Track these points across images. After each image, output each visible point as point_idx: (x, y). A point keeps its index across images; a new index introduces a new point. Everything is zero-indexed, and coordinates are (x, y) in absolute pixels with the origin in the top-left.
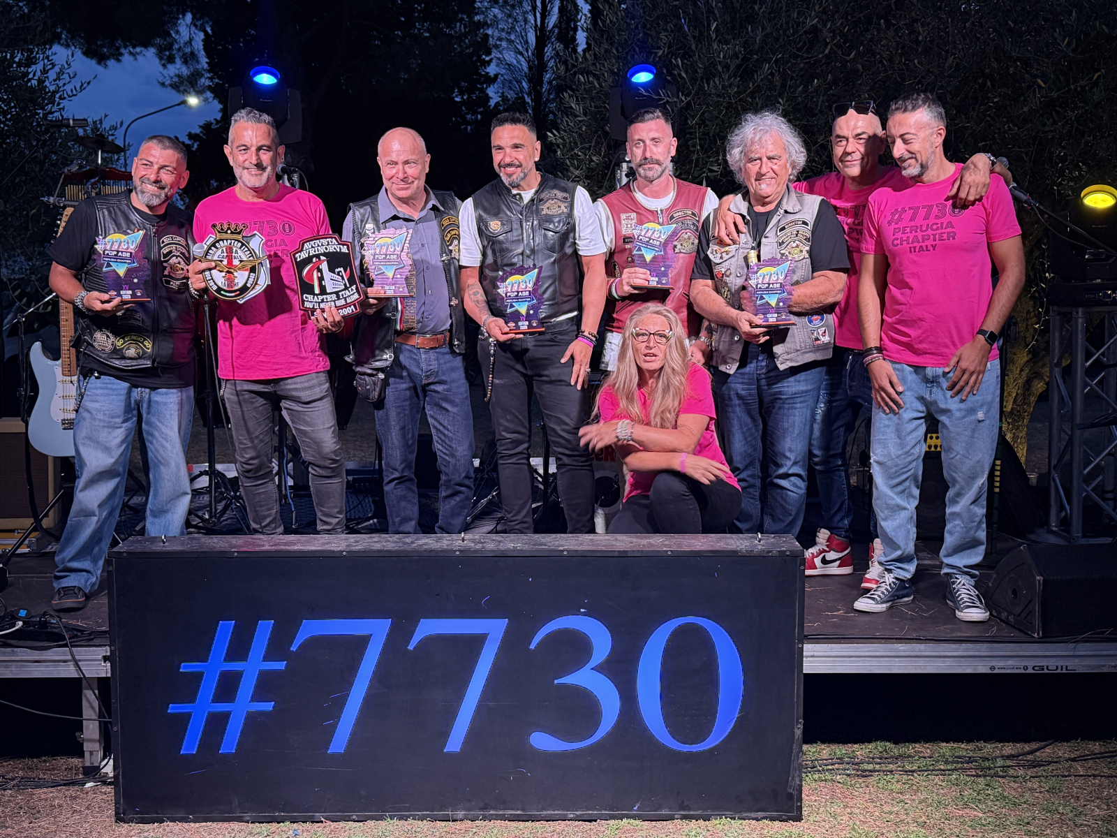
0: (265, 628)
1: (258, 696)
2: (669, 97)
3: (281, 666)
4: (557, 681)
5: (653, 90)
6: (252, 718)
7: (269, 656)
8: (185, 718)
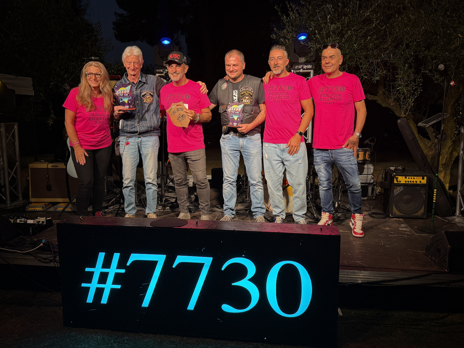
0: (116, 257)
1: (115, 283)
3: (123, 271)
4: (233, 284)
5: (306, 42)
6: (113, 291)
7: (119, 267)
8: (88, 289)
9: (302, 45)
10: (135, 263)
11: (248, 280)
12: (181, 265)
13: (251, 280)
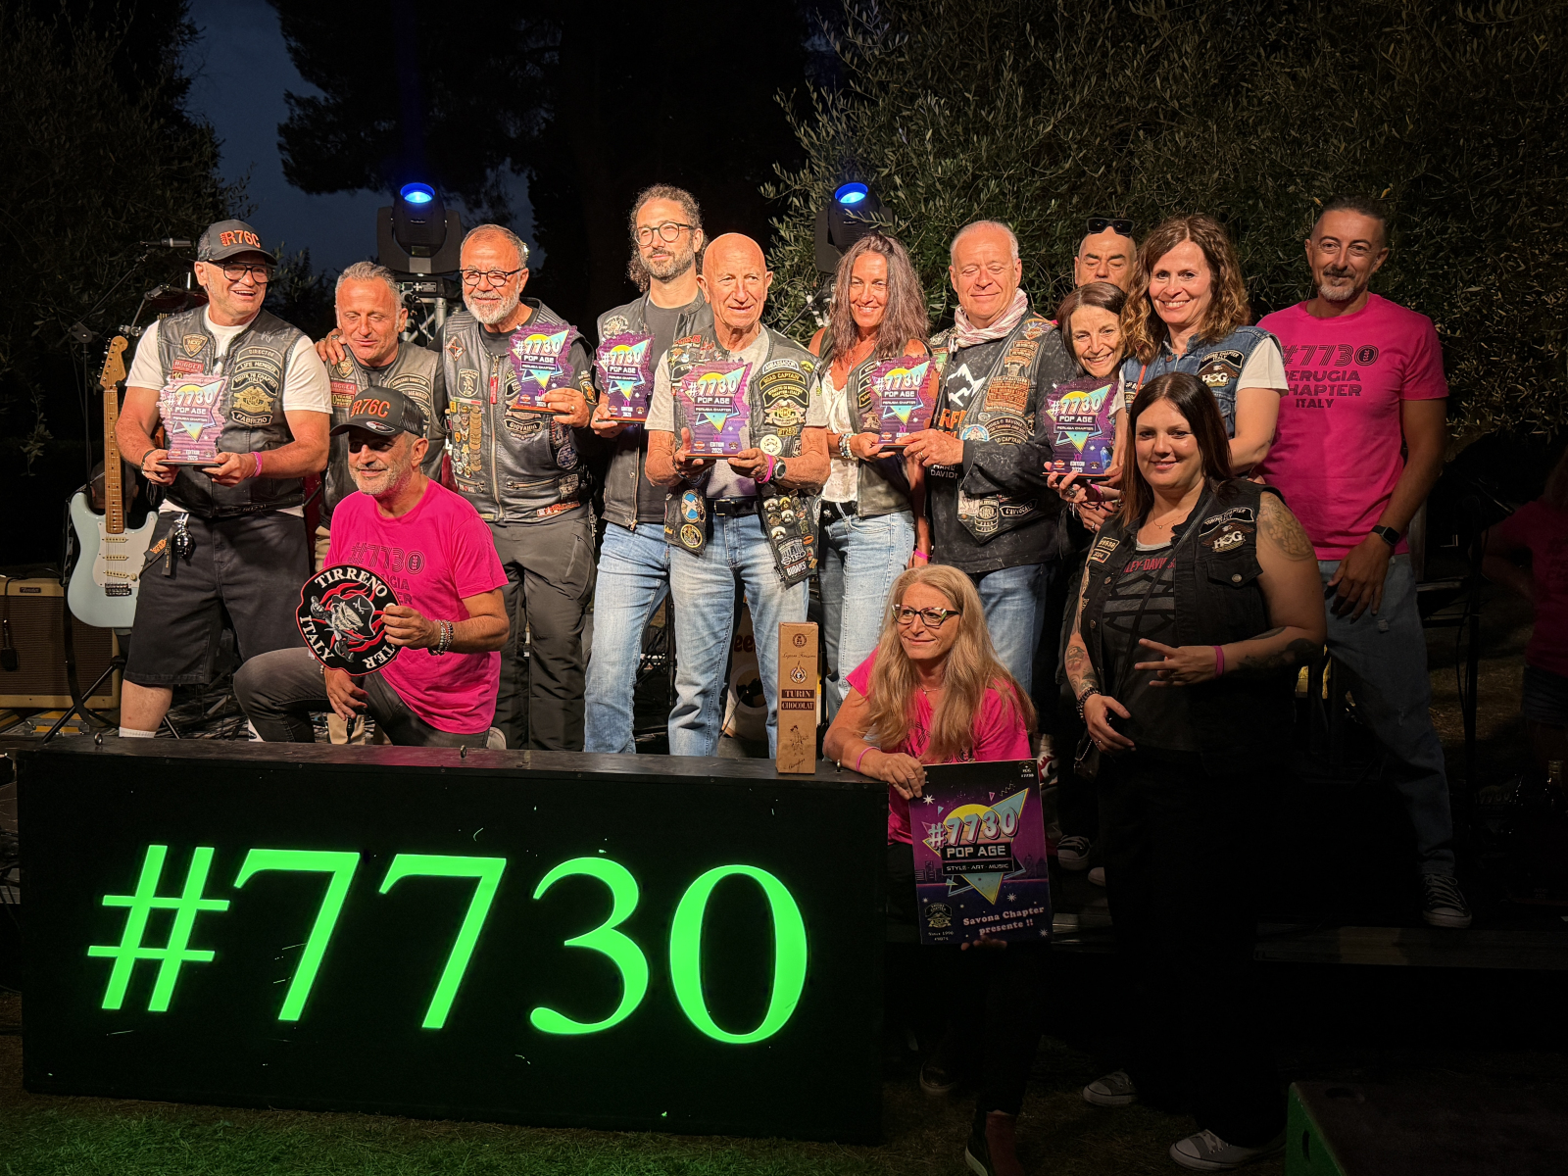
0: (203, 858)
1: (195, 943)
2: (882, 221)
3: (222, 905)
4: (567, 943)
5: (863, 213)
6: (188, 969)
7: (209, 892)
8: (108, 964)
9: (852, 220)
10: (263, 879)
11: (616, 928)
12: (408, 884)
13: (625, 928)
